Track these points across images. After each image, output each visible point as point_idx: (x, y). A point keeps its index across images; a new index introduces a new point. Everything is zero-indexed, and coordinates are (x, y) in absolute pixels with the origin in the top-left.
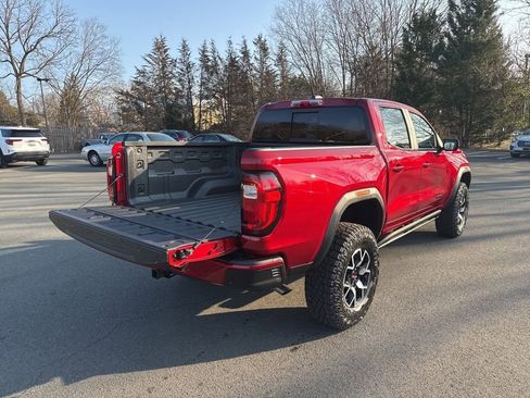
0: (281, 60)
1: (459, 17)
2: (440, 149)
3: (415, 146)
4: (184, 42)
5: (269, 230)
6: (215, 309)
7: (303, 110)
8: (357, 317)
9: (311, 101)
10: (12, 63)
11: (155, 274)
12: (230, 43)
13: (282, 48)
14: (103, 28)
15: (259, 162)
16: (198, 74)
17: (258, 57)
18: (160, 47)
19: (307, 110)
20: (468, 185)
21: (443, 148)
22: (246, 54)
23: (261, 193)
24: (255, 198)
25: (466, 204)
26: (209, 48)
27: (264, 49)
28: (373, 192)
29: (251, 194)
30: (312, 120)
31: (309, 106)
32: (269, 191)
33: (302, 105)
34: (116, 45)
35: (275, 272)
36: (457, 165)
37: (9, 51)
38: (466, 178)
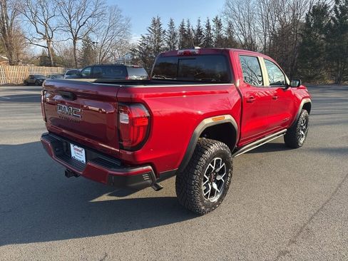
0: (229, 31)
1: (341, 8)
2: (287, 86)
3: (267, 83)
4: (172, 20)
5: (139, 146)
6: (105, 198)
7: (185, 57)
8: (214, 206)
9: (191, 51)
10: (72, 32)
11: (66, 174)
12: (199, 21)
13: (230, 24)
14: (121, 11)
15: (133, 96)
16: (178, 39)
17: (215, 29)
18: (156, 23)
19: (188, 57)
20: (309, 112)
21: (290, 86)
22: (208, 27)
23: (132, 120)
24: (127, 123)
25: (306, 124)
26: (186, 24)
27: (219, 25)
28: (228, 118)
29: (125, 120)
30: (192, 64)
31: (190, 54)
32: (139, 118)
33: (185, 53)
34: (129, 22)
35: (146, 177)
36: (300, 97)
37: (70, 25)
38: (307, 106)
